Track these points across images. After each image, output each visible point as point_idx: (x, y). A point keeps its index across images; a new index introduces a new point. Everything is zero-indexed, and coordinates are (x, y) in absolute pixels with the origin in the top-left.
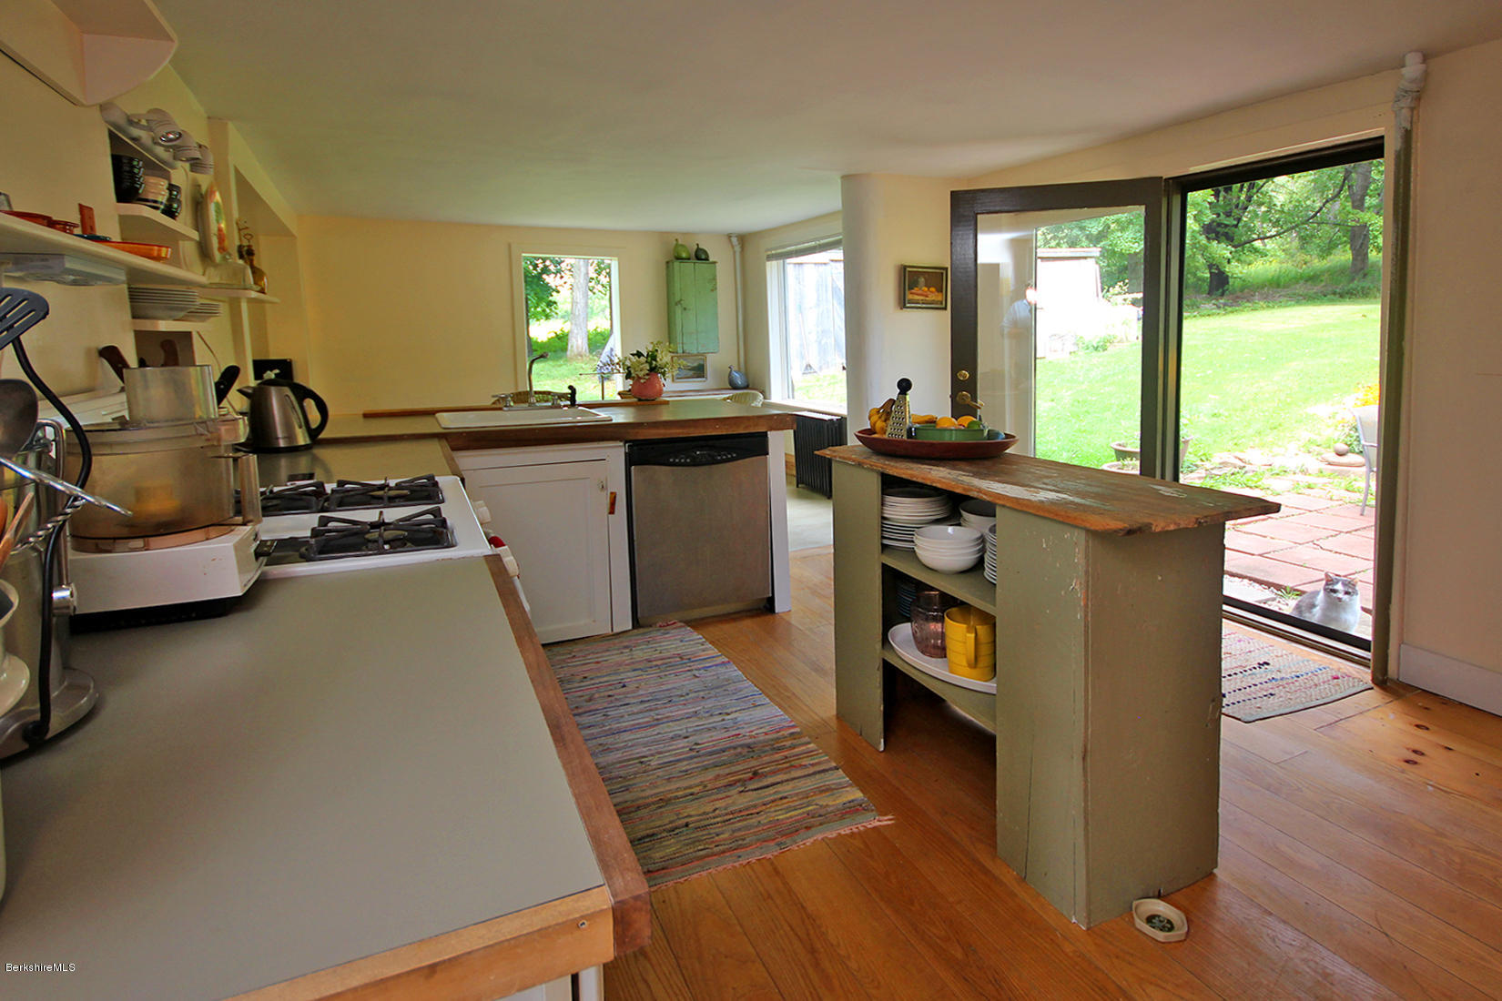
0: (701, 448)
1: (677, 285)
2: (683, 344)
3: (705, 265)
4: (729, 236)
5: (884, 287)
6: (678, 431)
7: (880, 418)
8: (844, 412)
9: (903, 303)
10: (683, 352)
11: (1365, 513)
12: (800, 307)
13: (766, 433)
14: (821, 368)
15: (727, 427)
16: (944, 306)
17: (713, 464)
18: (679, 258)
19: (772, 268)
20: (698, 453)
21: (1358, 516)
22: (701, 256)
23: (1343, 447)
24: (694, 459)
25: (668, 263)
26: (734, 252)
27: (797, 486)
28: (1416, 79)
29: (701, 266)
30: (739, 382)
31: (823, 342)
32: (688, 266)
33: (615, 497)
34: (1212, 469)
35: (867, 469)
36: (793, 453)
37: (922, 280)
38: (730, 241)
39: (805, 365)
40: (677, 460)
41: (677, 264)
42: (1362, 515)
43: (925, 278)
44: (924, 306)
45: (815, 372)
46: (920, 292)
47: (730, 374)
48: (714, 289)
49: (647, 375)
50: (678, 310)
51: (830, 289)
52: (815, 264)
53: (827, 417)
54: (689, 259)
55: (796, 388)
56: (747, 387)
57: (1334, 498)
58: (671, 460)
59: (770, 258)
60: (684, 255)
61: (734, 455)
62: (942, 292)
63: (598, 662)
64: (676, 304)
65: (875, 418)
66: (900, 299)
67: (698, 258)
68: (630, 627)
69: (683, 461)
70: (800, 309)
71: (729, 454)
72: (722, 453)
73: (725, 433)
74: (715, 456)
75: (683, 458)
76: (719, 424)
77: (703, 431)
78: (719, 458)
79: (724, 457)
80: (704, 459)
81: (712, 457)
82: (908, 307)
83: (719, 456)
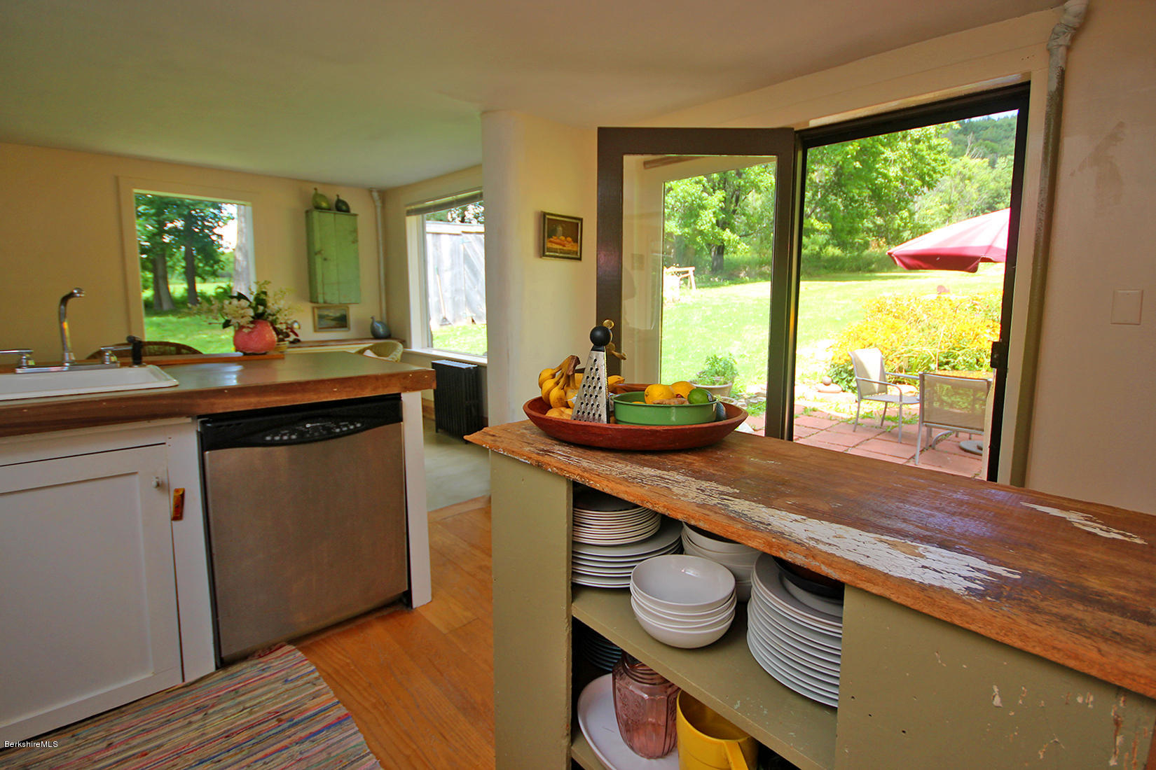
0: (311, 419)
1: (317, 235)
2: (324, 294)
3: (347, 217)
4: (370, 191)
5: (525, 235)
6: (278, 398)
7: (557, 383)
8: (484, 361)
9: (543, 252)
10: (325, 302)
11: (857, 430)
12: (438, 269)
13: (400, 394)
14: (454, 321)
15: (348, 389)
16: (579, 257)
17: (329, 439)
18: (318, 208)
19: (412, 222)
20: (308, 426)
21: (851, 432)
22: (341, 207)
23: (828, 380)
24: (302, 434)
25: (307, 212)
26: (376, 207)
27: (437, 431)
28: (1080, 14)
29: (342, 217)
30: (381, 330)
31: (456, 299)
32: (329, 217)
33: (183, 496)
34: (750, 398)
35: (553, 473)
36: (433, 399)
37: (560, 229)
38: (372, 197)
39: (441, 318)
40: (277, 438)
41: (316, 214)
42: (854, 431)
43: (563, 227)
44: (561, 255)
45: (450, 324)
46: (558, 241)
47: (372, 324)
48: (355, 241)
49: (252, 322)
50: (319, 260)
51: (462, 256)
52: (450, 234)
53: (464, 366)
54: (330, 210)
55: (434, 337)
56: (388, 336)
57: (833, 418)
58: (268, 438)
59: (410, 213)
60: (324, 205)
61: (359, 425)
62: (577, 242)
63: (144, 754)
64: (316, 254)
65: (549, 384)
66: (539, 246)
67: (339, 209)
68: (213, 669)
69: (285, 438)
70: (438, 271)
71: (353, 424)
72: (342, 424)
73: (345, 398)
74: (332, 428)
75: (285, 434)
76: (337, 386)
77: (315, 397)
78: (338, 430)
79: (345, 429)
80: (316, 434)
81: (329, 430)
82: (547, 256)
83: (337, 428)
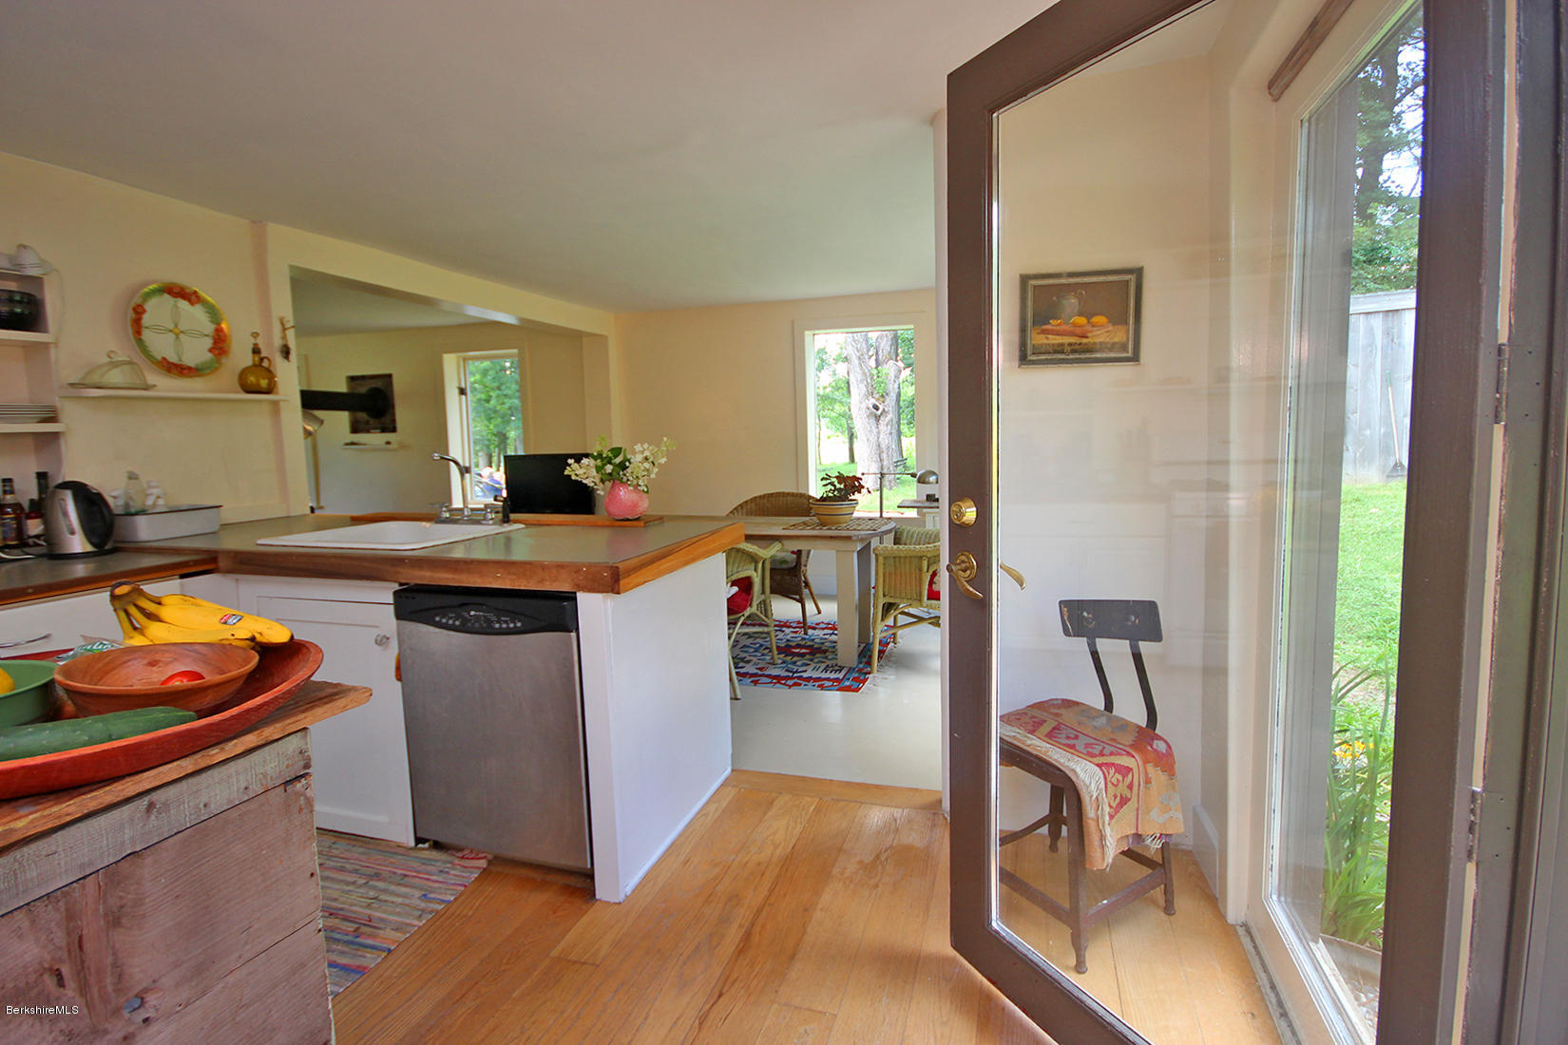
0: (478, 606)
6: (448, 576)
9: (1023, 355)
13: (576, 593)
15: (512, 577)
16: (1131, 354)
17: (490, 634)
20: (472, 613)
24: (465, 621)
37: (1071, 301)
40: (444, 621)
43: (1080, 296)
46: (1066, 328)
58: (438, 619)
61: (519, 624)
62: (1126, 323)
66: (1018, 344)
69: (451, 622)
71: (513, 622)
72: (503, 619)
73: (508, 587)
74: (493, 622)
75: (451, 618)
76: (501, 570)
77: (479, 580)
78: (497, 626)
79: (504, 626)
80: (477, 625)
81: (489, 622)
82: (1033, 362)
83: (497, 622)
